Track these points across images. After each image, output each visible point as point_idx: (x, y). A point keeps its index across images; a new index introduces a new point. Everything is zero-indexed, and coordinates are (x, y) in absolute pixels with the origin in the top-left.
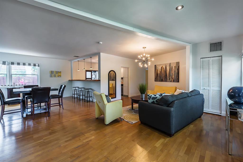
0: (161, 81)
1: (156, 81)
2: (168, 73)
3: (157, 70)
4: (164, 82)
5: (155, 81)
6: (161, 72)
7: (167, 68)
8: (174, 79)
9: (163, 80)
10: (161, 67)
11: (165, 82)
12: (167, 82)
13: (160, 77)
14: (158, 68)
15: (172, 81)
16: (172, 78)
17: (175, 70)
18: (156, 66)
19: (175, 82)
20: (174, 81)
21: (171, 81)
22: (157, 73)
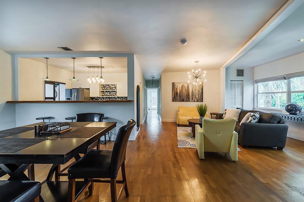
0: (181, 101)
1: (175, 101)
2: (191, 92)
3: (177, 89)
4: (185, 101)
5: (173, 101)
6: (181, 91)
7: (189, 87)
8: (198, 99)
9: (184, 100)
10: (182, 86)
11: (187, 102)
12: (190, 102)
13: (180, 96)
14: (177, 86)
15: (196, 101)
16: (195, 98)
17: (198, 90)
18: (175, 84)
19: (200, 102)
20: (197, 101)
21: (194, 101)
22: (176, 92)
